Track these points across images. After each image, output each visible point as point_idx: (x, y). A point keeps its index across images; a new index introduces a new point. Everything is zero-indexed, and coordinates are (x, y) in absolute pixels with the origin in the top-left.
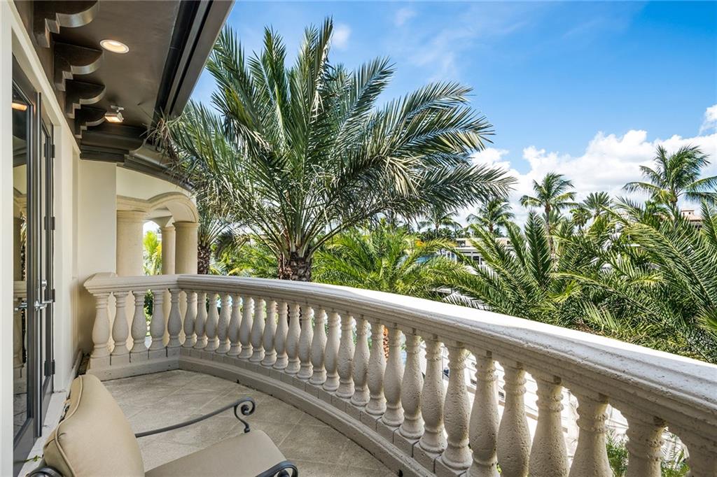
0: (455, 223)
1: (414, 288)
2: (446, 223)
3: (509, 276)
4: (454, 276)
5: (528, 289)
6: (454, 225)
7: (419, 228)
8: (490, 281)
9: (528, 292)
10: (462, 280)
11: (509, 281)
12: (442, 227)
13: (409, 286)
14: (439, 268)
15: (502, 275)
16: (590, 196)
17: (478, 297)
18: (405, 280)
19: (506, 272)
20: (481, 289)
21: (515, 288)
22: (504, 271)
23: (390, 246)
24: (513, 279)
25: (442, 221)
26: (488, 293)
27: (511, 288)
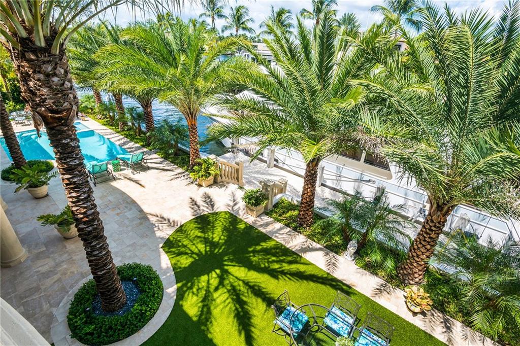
0: (251, 29)
1: (213, 86)
2: (244, 29)
3: (300, 79)
4: (248, 77)
5: (313, 93)
6: (250, 30)
7: (223, 31)
8: (280, 82)
9: (312, 95)
10: (256, 80)
11: (299, 84)
12: (241, 32)
13: (209, 84)
14: (235, 68)
15: (294, 79)
16: (344, 16)
17: (269, 98)
18: (205, 78)
19: (298, 75)
20: (272, 91)
21: (302, 91)
22: (296, 73)
23: (190, 43)
24: (302, 82)
25: (241, 25)
26: (278, 95)
27: (300, 91)
